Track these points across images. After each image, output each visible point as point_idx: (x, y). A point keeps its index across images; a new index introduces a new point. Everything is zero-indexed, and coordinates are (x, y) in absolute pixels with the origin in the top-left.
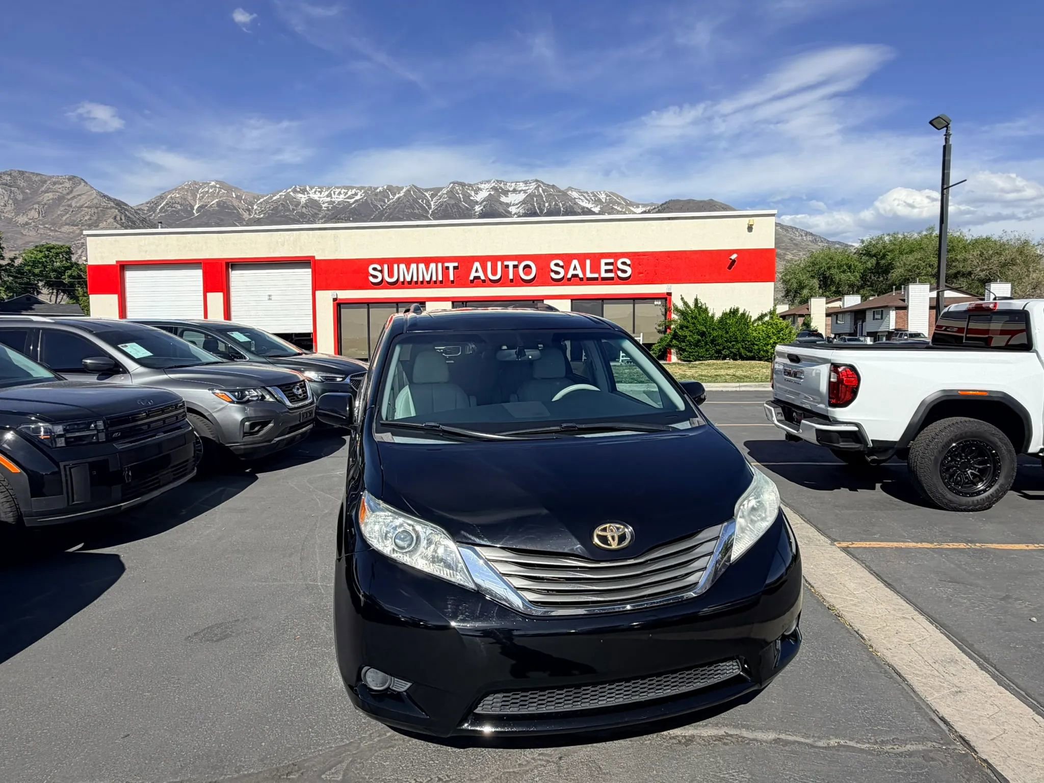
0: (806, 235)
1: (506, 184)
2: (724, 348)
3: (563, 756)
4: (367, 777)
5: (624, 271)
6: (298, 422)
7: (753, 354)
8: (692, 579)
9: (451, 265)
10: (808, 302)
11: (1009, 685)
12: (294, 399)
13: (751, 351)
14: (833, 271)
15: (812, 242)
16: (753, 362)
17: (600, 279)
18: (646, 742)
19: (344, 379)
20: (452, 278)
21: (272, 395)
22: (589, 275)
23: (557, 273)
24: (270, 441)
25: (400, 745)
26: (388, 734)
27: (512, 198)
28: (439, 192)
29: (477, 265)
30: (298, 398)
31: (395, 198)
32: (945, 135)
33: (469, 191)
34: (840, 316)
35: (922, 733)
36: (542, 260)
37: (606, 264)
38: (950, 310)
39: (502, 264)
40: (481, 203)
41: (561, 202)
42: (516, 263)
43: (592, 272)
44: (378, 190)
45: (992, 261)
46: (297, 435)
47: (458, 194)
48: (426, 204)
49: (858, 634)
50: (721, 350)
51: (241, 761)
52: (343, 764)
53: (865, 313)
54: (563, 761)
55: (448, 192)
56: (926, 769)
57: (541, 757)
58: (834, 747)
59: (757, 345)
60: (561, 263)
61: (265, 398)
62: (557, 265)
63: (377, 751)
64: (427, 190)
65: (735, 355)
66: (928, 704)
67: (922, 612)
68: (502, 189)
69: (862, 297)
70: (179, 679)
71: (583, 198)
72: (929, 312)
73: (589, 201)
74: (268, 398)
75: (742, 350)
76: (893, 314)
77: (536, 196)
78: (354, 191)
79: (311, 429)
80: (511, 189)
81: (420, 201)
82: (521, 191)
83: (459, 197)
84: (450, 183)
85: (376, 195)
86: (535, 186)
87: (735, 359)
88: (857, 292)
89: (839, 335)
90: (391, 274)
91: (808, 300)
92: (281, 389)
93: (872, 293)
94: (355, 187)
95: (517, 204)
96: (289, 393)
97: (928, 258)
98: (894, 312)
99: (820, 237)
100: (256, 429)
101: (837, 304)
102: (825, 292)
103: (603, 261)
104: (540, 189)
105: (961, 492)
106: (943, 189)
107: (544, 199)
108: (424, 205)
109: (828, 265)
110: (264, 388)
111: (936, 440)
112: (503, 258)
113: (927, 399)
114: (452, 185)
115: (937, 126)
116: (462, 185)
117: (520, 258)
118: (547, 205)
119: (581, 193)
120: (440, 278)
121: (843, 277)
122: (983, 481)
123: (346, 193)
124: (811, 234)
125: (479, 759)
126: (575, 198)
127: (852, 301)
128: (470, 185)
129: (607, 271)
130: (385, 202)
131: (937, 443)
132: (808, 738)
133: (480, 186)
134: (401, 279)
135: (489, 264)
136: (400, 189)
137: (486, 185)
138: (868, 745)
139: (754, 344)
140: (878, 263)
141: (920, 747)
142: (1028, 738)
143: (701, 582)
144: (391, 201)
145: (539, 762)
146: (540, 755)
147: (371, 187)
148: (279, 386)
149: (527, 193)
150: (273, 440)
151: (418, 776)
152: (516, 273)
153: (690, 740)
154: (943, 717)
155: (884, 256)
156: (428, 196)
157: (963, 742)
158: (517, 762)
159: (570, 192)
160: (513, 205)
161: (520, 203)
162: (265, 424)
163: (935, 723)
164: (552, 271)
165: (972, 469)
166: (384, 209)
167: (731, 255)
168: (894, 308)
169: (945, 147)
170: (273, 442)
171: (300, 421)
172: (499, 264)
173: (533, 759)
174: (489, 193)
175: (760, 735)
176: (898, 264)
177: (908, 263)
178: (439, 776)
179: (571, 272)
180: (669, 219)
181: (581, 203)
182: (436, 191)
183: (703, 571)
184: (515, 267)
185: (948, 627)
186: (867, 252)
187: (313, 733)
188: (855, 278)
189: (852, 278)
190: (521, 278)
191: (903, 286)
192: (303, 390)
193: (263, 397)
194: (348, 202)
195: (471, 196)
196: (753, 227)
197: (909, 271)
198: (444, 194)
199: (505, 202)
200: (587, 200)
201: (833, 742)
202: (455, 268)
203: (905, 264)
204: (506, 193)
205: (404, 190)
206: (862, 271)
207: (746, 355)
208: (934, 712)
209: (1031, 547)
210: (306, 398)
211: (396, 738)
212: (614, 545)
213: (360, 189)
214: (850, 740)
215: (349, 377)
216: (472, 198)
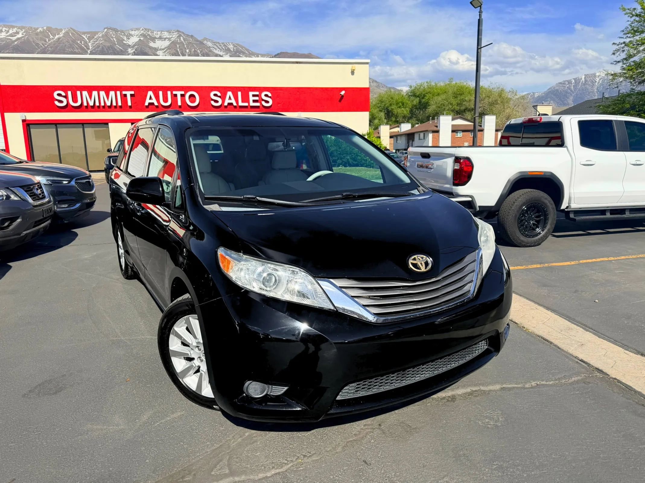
0: (373, 82)
1: (153, 32)
2: (338, 159)
3: (380, 423)
4: (249, 466)
5: (267, 102)
6: (42, 218)
7: (357, 162)
8: (466, 288)
9: (128, 93)
10: (378, 128)
11: (604, 337)
12: (35, 198)
13: (356, 161)
14: (393, 107)
15: (377, 87)
16: (358, 168)
17: (249, 107)
18: (428, 405)
19: (70, 182)
20: (129, 104)
21: (16, 195)
22: (241, 104)
23: (216, 101)
24: (20, 235)
25: (261, 439)
26: (247, 434)
27: (158, 44)
28: (95, 36)
29: (150, 93)
30: (39, 197)
31: (56, 38)
32: (479, 12)
33: (121, 36)
34: (399, 137)
35: (576, 370)
36: (204, 91)
37: (254, 96)
38: (511, 123)
39: (172, 93)
40: (133, 47)
41: (199, 49)
42: (183, 93)
43: (243, 102)
44: (39, 31)
45: (485, 101)
46: (41, 228)
47: (112, 38)
48: (84, 45)
49: (512, 321)
50: (336, 160)
51: (136, 477)
52: (224, 461)
53: (414, 135)
54: (382, 427)
55: (103, 36)
56: (590, 389)
57: (366, 427)
58: (535, 386)
59: (360, 156)
60: (219, 94)
61: (10, 197)
62: (215, 95)
63: (246, 447)
64: (84, 33)
65: (346, 163)
66: (570, 354)
67: (539, 304)
68: (150, 36)
69: (412, 124)
70: (36, 428)
71: (216, 47)
72: (452, 134)
73: (221, 50)
74: (13, 197)
75: (350, 160)
76: (431, 135)
77: (179, 43)
78: (15, 30)
79: (50, 224)
80: (158, 36)
81: (79, 42)
82: (166, 39)
83: (113, 40)
84: (105, 29)
85: (37, 34)
86: (177, 35)
87: (345, 166)
88: (408, 122)
89: (399, 150)
90: (75, 100)
91: (378, 127)
92: (23, 189)
93: (417, 122)
94: (16, 27)
95: (163, 49)
96: (31, 193)
97: (449, 99)
98: (431, 134)
99: (381, 84)
100: (6, 224)
101: (396, 130)
102: (388, 121)
103: (251, 94)
104: (182, 38)
105: (528, 235)
106: (478, 49)
107: (185, 46)
108: (83, 45)
109: (390, 103)
110: (8, 188)
111: (516, 204)
112: (172, 89)
113: (511, 178)
114: (106, 30)
115: (474, 5)
116: (116, 30)
117: (186, 89)
118: (187, 51)
119: (214, 43)
120: (120, 104)
121: (399, 110)
122: (539, 228)
123: (8, 32)
124: (376, 82)
125: (325, 437)
126: (210, 47)
127: (406, 127)
128: (122, 31)
129: (254, 101)
130: (46, 41)
131: (517, 205)
132: (519, 384)
133: (130, 33)
134: (85, 104)
135: (161, 93)
136: (59, 31)
137: (136, 32)
138: (552, 382)
139: (358, 156)
140: (420, 102)
141: (579, 378)
142: (628, 363)
143: (472, 290)
144: (52, 41)
145: (367, 430)
146: (365, 425)
147: (31, 28)
148: (21, 187)
149: (171, 40)
150: (22, 233)
151: (287, 458)
152: (183, 101)
153: (453, 399)
154: (582, 360)
155: (424, 96)
156: (86, 39)
157: (598, 371)
158: (352, 433)
159: (205, 42)
160: (160, 50)
161: (165, 48)
162: (13, 220)
163: (579, 363)
164: (212, 100)
165: (533, 221)
166: (46, 48)
167: (341, 92)
168: (431, 132)
169: (479, 20)
170: (22, 235)
171: (43, 216)
172: (169, 93)
173: (362, 429)
174: (139, 38)
175: (491, 388)
176: (433, 103)
177: (438, 102)
178: (303, 454)
179: (227, 102)
180: (297, 63)
181: (215, 51)
182: (92, 35)
183: (472, 282)
184: (183, 96)
185: (557, 310)
186: (413, 94)
187: (185, 445)
188: (405, 111)
189: (405, 112)
190: (187, 104)
191: (436, 117)
192: (41, 190)
193: (8, 197)
194: (10, 39)
195: (124, 40)
196: (355, 71)
197: (439, 107)
198: (100, 37)
199: (153, 47)
200: (219, 48)
201: (534, 384)
202: (132, 95)
203: (436, 103)
204: (153, 39)
205: (63, 32)
206: (411, 107)
207: (352, 163)
208: (576, 358)
209: (573, 263)
210: (44, 197)
211: (254, 435)
212: (423, 269)
213: (21, 28)
214: (542, 381)
215: (74, 180)
216: (125, 42)
